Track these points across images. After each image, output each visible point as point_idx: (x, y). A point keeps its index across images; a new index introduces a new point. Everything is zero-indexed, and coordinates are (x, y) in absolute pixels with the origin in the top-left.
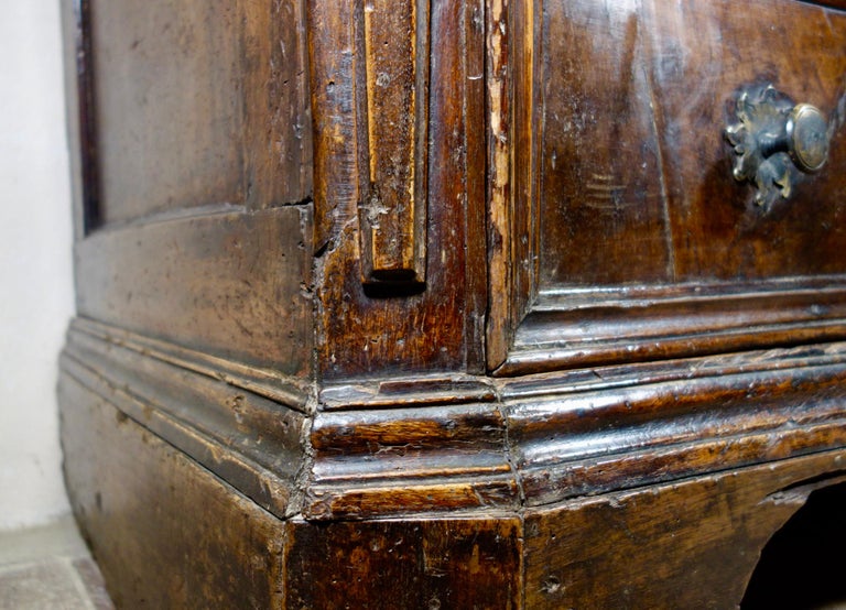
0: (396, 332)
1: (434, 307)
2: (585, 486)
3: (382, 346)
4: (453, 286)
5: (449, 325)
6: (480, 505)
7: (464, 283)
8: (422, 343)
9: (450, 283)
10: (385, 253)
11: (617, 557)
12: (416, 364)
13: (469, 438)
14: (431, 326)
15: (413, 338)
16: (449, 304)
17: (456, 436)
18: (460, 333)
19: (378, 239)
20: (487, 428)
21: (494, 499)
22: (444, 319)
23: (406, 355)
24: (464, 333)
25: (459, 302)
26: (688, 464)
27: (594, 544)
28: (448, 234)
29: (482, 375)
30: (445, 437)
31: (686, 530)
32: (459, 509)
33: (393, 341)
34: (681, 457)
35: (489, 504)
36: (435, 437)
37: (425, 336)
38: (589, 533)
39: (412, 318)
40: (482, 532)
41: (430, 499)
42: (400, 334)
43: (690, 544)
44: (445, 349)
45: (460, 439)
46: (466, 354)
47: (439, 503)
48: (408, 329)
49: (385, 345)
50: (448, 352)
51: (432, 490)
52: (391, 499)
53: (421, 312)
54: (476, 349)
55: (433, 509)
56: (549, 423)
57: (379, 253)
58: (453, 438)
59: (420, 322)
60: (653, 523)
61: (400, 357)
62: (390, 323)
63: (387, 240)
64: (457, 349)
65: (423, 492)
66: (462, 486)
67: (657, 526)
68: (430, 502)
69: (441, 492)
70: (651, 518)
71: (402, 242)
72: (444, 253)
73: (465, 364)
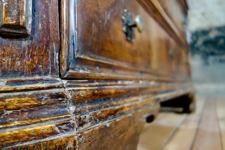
0: (16, 57)
1: (35, 47)
2: (98, 120)
3: (8, 64)
4: (45, 39)
5: (42, 56)
6: (58, 133)
7: (50, 38)
8: (30, 63)
9: (43, 37)
10: (10, 16)
11: (109, 146)
12: (26, 72)
13: (52, 104)
14: (34, 55)
15: (25, 60)
16: (43, 47)
17: (46, 103)
18: (48, 59)
19: (6, 9)
20: (60, 99)
21: (65, 130)
22: (40, 53)
23: (21, 69)
24: (49, 59)
25: (47, 46)
26: (124, 111)
27: (102, 142)
28: (42, 17)
29: (58, 77)
30: (41, 104)
31: (125, 133)
32: (48, 137)
33: (14, 61)
34: (122, 109)
35: (63, 132)
36: (36, 105)
37: (31, 60)
38: (101, 138)
39: (24, 51)
40: (60, 146)
41: (33, 134)
42: (18, 58)
43: (126, 138)
44: (40, 66)
45: (48, 105)
46: (50, 68)
47: (38, 135)
48: (22, 57)
49: (10, 63)
50: (42, 68)
51: (35, 130)
52: (11, 138)
53: (29, 49)
54: (55, 66)
55: (35, 139)
56: (84, 97)
57: (6, 16)
58: (45, 104)
59: (28, 54)
60: (118, 131)
61: (18, 69)
62: (13, 53)
63: (11, 10)
64: (47, 66)
65: (30, 132)
66: (50, 126)
67: (119, 132)
68: (33, 136)
69: (39, 130)
70: (117, 130)
71: (19, 13)
72: (40, 25)
73: (50, 72)
